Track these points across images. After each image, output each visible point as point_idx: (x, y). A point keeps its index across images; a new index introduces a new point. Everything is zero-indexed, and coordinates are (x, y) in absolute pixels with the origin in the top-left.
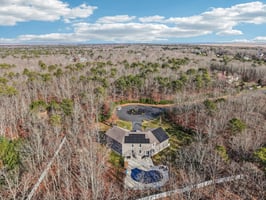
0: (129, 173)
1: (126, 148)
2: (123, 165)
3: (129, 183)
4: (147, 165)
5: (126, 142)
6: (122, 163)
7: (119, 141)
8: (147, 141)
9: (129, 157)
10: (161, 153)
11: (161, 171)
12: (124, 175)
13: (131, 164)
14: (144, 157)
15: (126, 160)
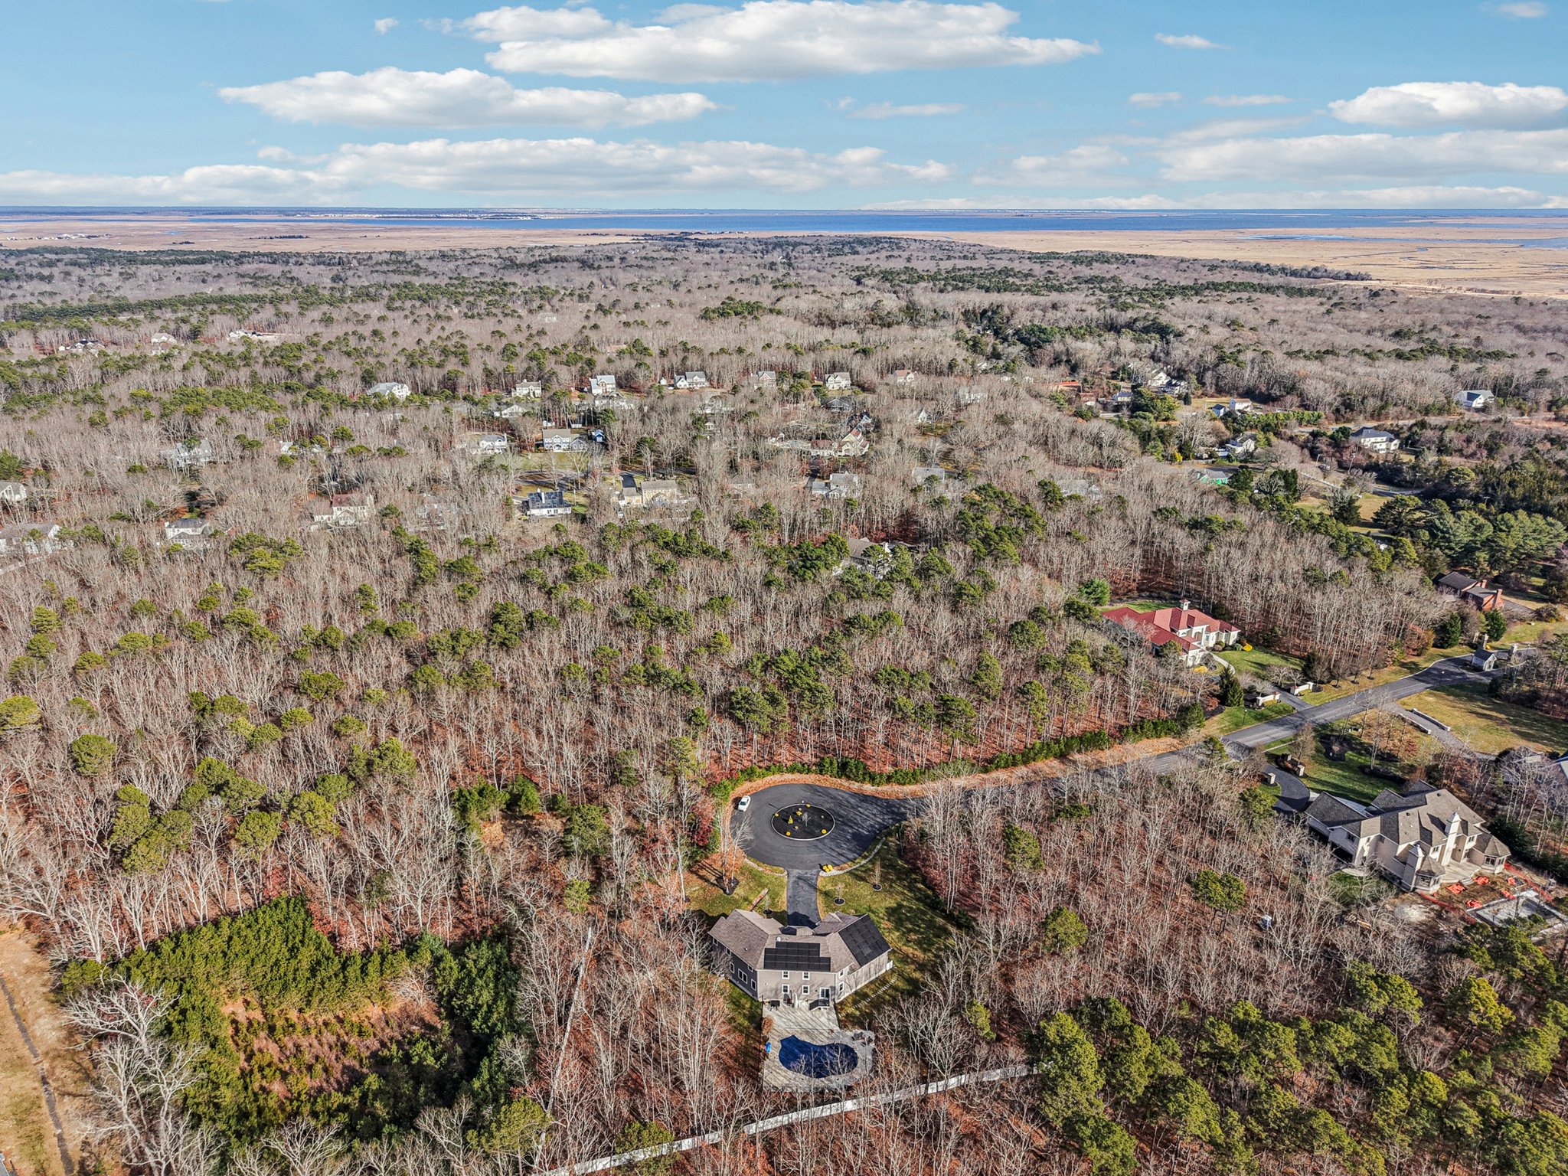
0: (774, 1050)
1: (768, 981)
2: (759, 1028)
3: (776, 1075)
4: (823, 1027)
5: (766, 966)
6: (757, 1022)
7: (749, 963)
8: (825, 965)
9: (775, 1004)
10: (860, 995)
11: (856, 1046)
12: (759, 1057)
13: (781, 1023)
14: (812, 1006)
15: (767, 1012)
